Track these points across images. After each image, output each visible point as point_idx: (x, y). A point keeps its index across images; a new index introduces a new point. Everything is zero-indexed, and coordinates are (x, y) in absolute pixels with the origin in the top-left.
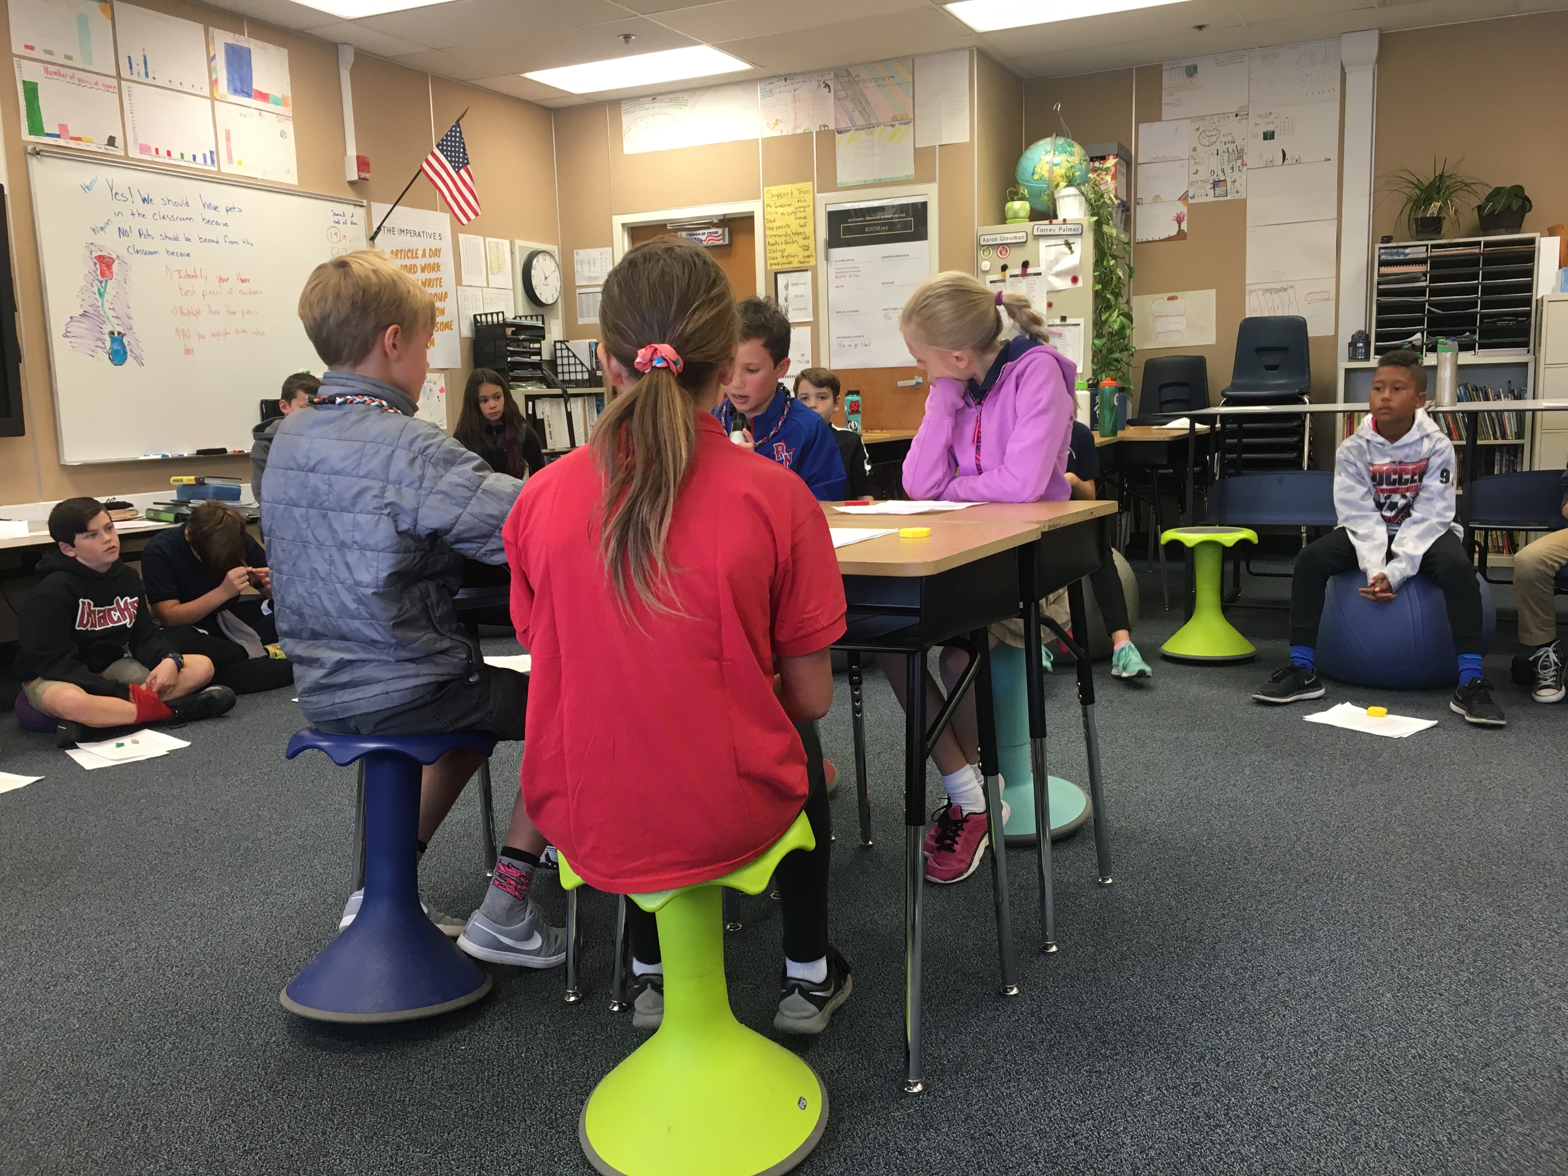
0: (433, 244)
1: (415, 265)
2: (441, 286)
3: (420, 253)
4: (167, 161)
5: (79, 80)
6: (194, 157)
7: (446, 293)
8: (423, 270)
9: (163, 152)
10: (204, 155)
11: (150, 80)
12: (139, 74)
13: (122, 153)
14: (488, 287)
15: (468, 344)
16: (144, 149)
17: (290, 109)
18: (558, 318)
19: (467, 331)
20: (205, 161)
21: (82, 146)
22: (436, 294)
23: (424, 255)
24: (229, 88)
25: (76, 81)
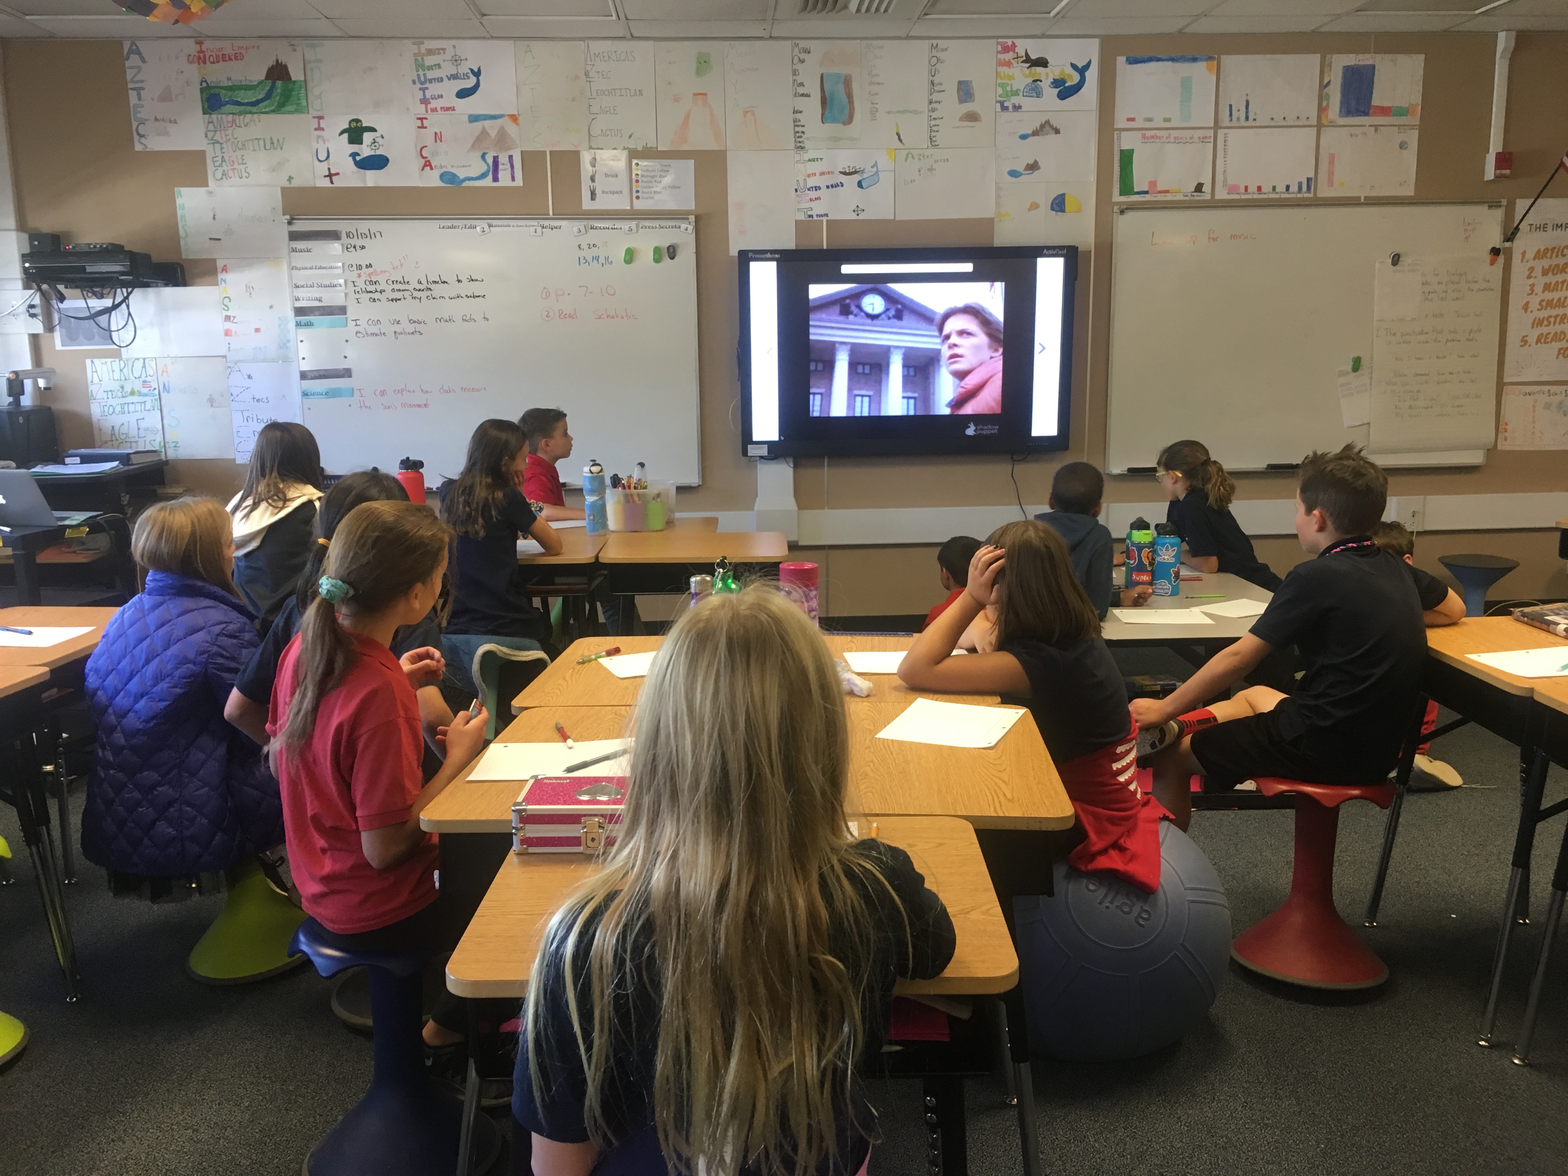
4: (1257, 195)
5: (1175, 138)
6: (1288, 187)
9: (1253, 189)
10: (1300, 184)
11: (1250, 123)
12: (1238, 119)
13: (1209, 197)
16: (1233, 189)
17: (1418, 117)
20: (1300, 189)
21: (1170, 197)
24: (1341, 111)
25: (1173, 140)
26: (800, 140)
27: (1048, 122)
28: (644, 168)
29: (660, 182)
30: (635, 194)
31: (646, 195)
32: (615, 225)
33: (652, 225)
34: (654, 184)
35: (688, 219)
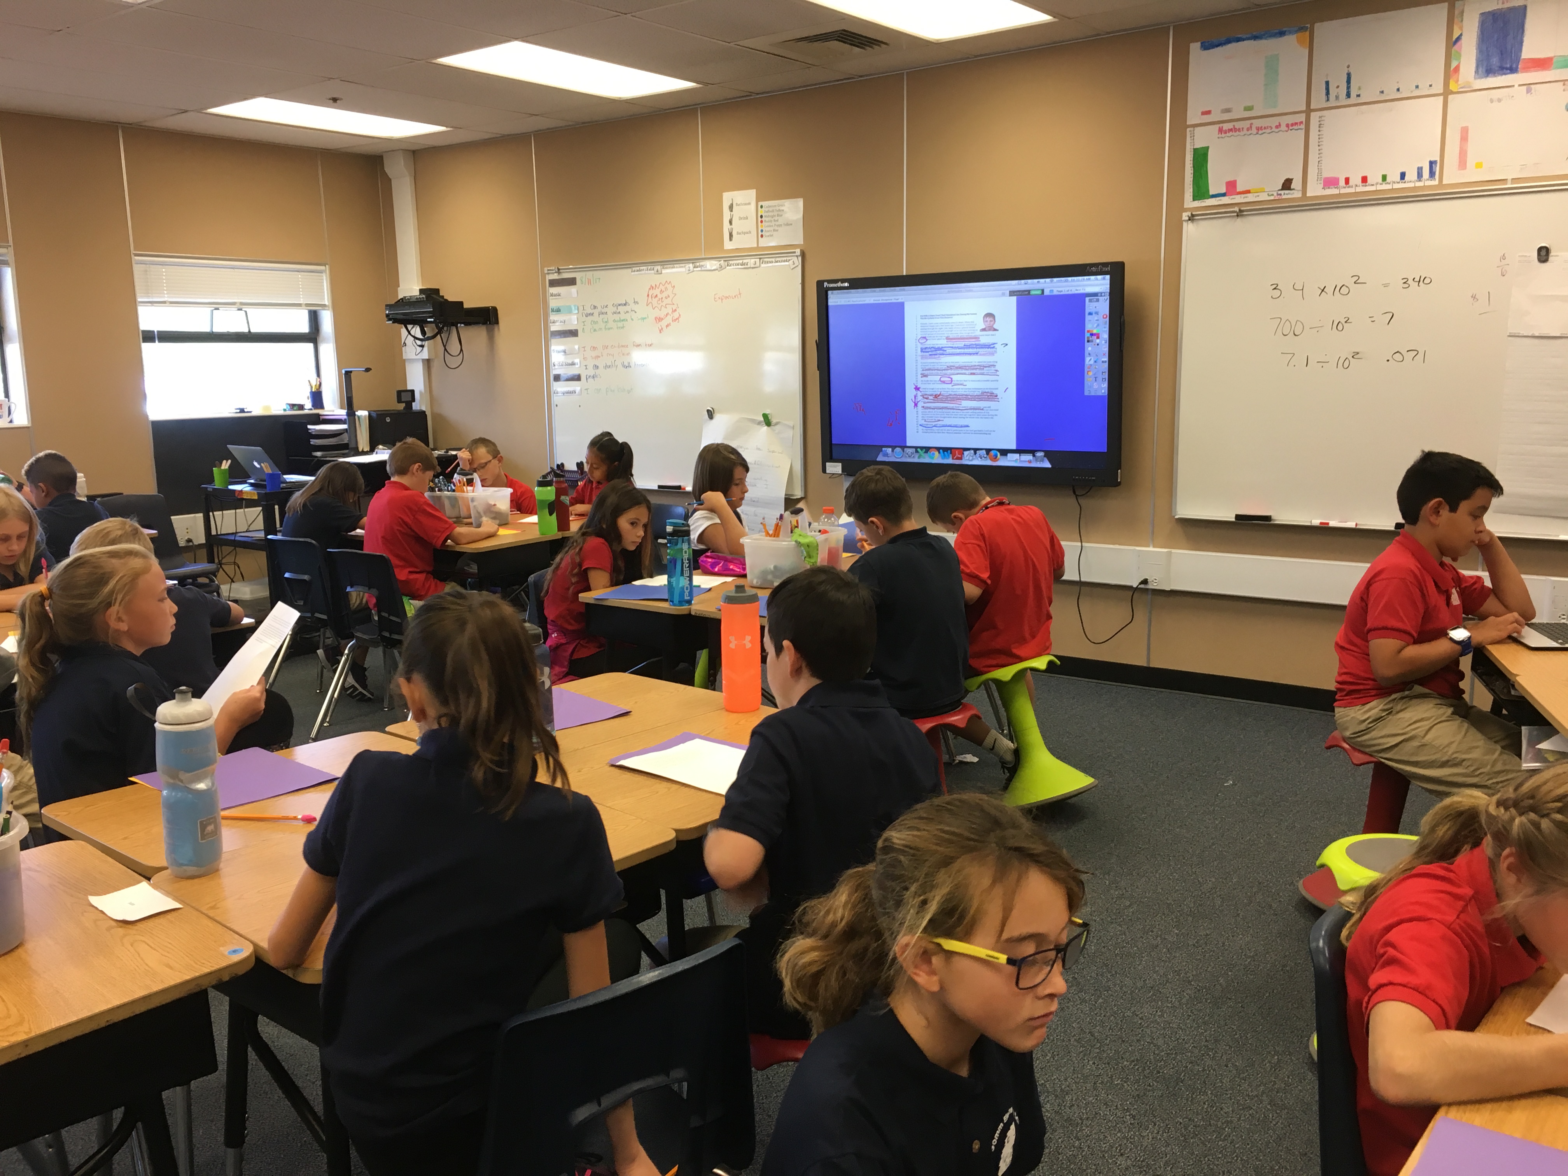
4: (1362, 189)
5: (1258, 129)
6: (1403, 176)
9: (1356, 180)
10: (1420, 169)
11: (1351, 100)
12: (1337, 97)
13: (1299, 195)
16: (1330, 182)
20: (1420, 176)
21: (1250, 198)
24: (1477, 71)
25: (1254, 131)
28: (767, 210)
29: (778, 221)
30: (760, 234)
31: (768, 234)
32: (744, 261)
33: (771, 260)
34: (773, 223)
35: (795, 252)
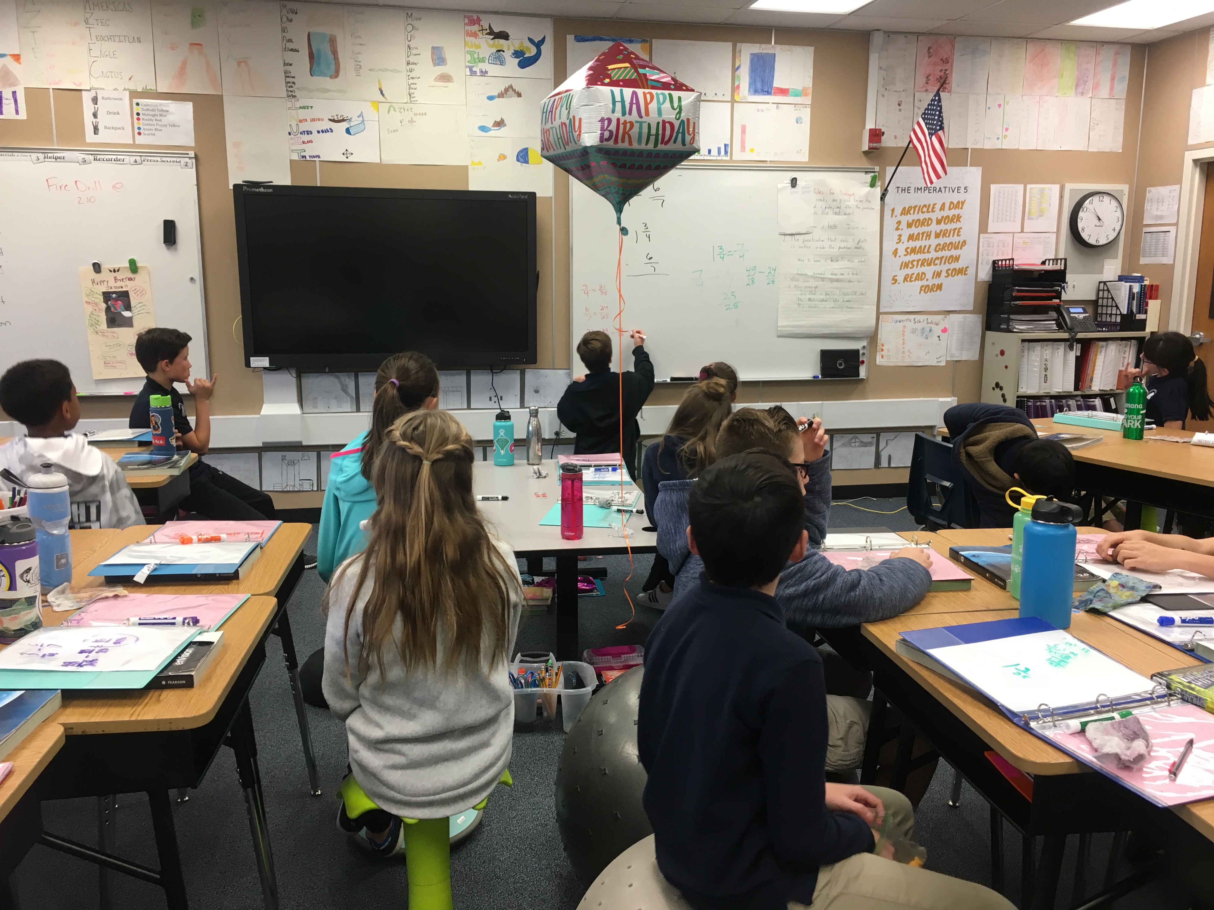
0: (955, 198)
1: (930, 219)
2: (958, 235)
3: (938, 207)
6: (710, 151)
7: (964, 242)
8: (939, 222)
10: (719, 149)
14: (1022, 231)
15: (985, 288)
17: (810, 97)
18: (1116, 258)
19: (985, 274)
20: (719, 153)
22: (951, 243)
23: (942, 208)
24: (749, 90)
26: (291, 89)
27: (511, 87)
28: (145, 108)
29: (161, 120)
30: (137, 131)
31: (147, 132)
32: (119, 157)
33: (155, 159)
34: (155, 122)
35: (188, 154)
